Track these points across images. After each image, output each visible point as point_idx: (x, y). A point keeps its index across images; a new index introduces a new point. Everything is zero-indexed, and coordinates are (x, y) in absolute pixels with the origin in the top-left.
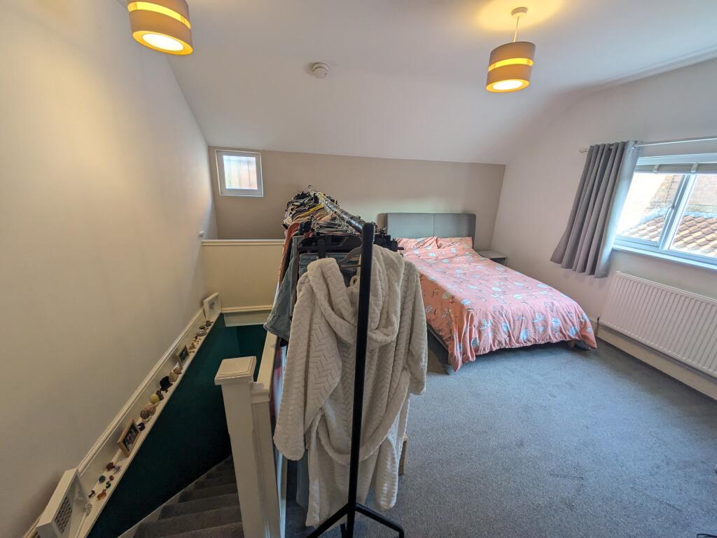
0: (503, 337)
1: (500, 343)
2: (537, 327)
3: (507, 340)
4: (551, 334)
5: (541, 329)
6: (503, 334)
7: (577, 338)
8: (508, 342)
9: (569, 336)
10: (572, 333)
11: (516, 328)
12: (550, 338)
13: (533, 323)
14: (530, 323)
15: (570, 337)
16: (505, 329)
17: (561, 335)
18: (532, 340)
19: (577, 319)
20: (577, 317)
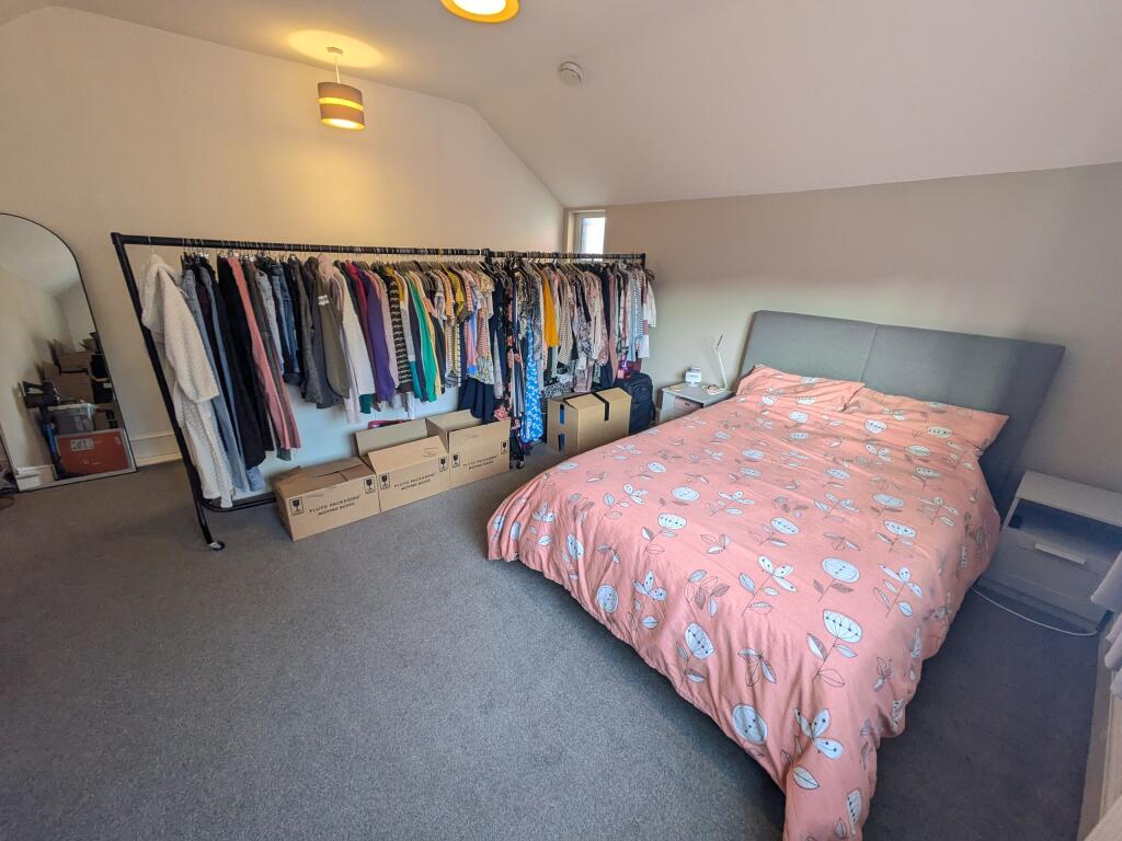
0: (565, 563)
1: (558, 571)
2: (638, 607)
3: (574, 577)
6: (566, 558)
8: (575, 585)
10: (742, 725)
11: (596, 567)
12: (666, 666)
13: (634, 590)
14: (627, 583)
16: (572, 551)
17: (707, 696)
18: (623, 629)
19: (788, 705)
20: (794, 703)
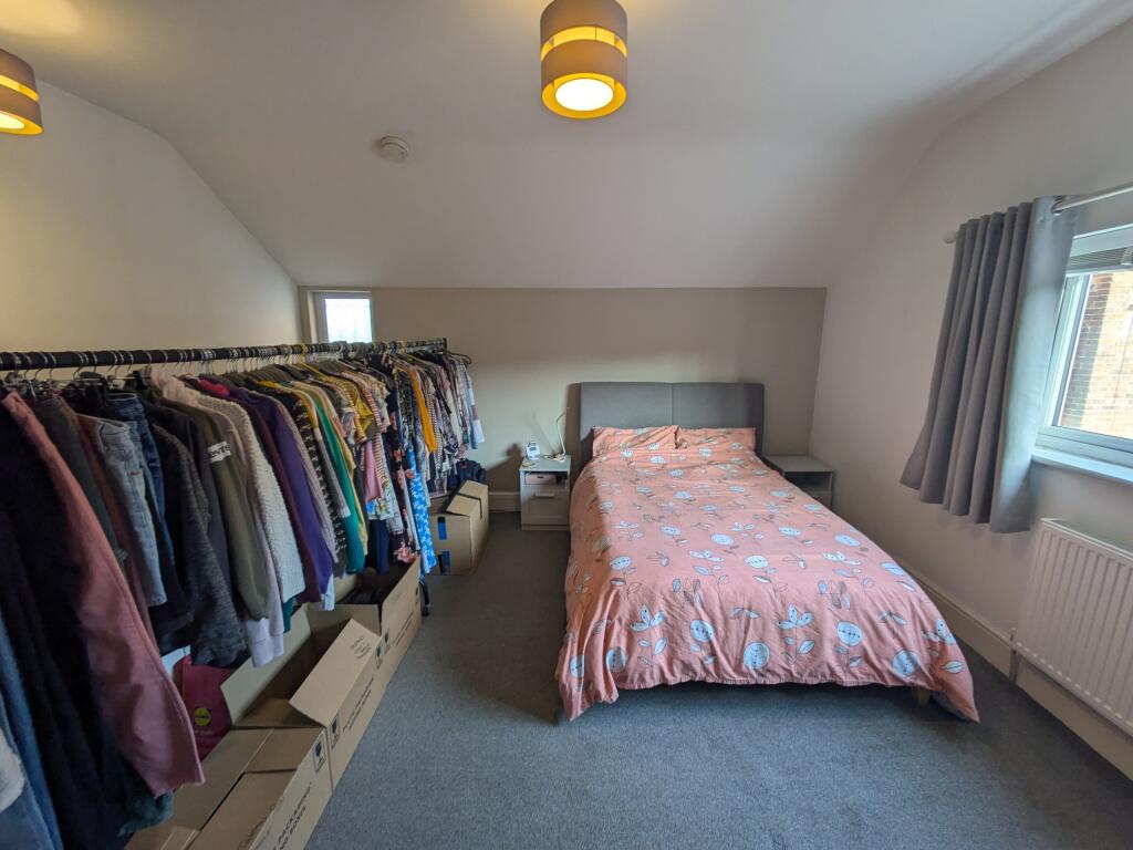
0: (695, 654)
1: (687, 667)
2: (791, 642)
3: (709, 662)
4: (834, 664)
5: (805, 648)
6: (694, 647)
7: (920, 683)
8: (711, 668)
9: (890, 673)
10: (901, 669)
11: (733, 638)
12: (833, 672)
13: (781, 630)
14: (772, 628)
15: (895, 677)
16: (700, 637)
17: (868, 669)
18: (781, 672)
19: (916, 632)
20: (919, 629)
